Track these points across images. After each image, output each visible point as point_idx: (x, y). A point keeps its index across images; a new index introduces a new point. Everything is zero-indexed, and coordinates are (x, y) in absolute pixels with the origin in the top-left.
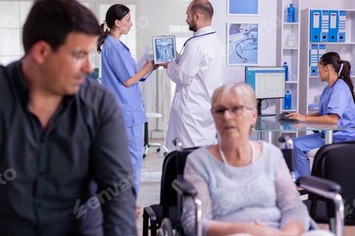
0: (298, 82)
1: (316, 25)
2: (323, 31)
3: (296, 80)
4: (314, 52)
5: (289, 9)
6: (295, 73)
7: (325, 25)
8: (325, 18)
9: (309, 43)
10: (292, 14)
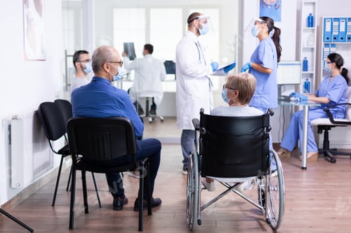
0: (314, 72)
1: (328, 29)
2: (334, 33)
3: (313, 70)
4: (327, 49)
5: (309, 18)
6: (312, 66)
7: (335, 29)
8: (336, 24)
9: (323, 43)
10: (311, 22)
